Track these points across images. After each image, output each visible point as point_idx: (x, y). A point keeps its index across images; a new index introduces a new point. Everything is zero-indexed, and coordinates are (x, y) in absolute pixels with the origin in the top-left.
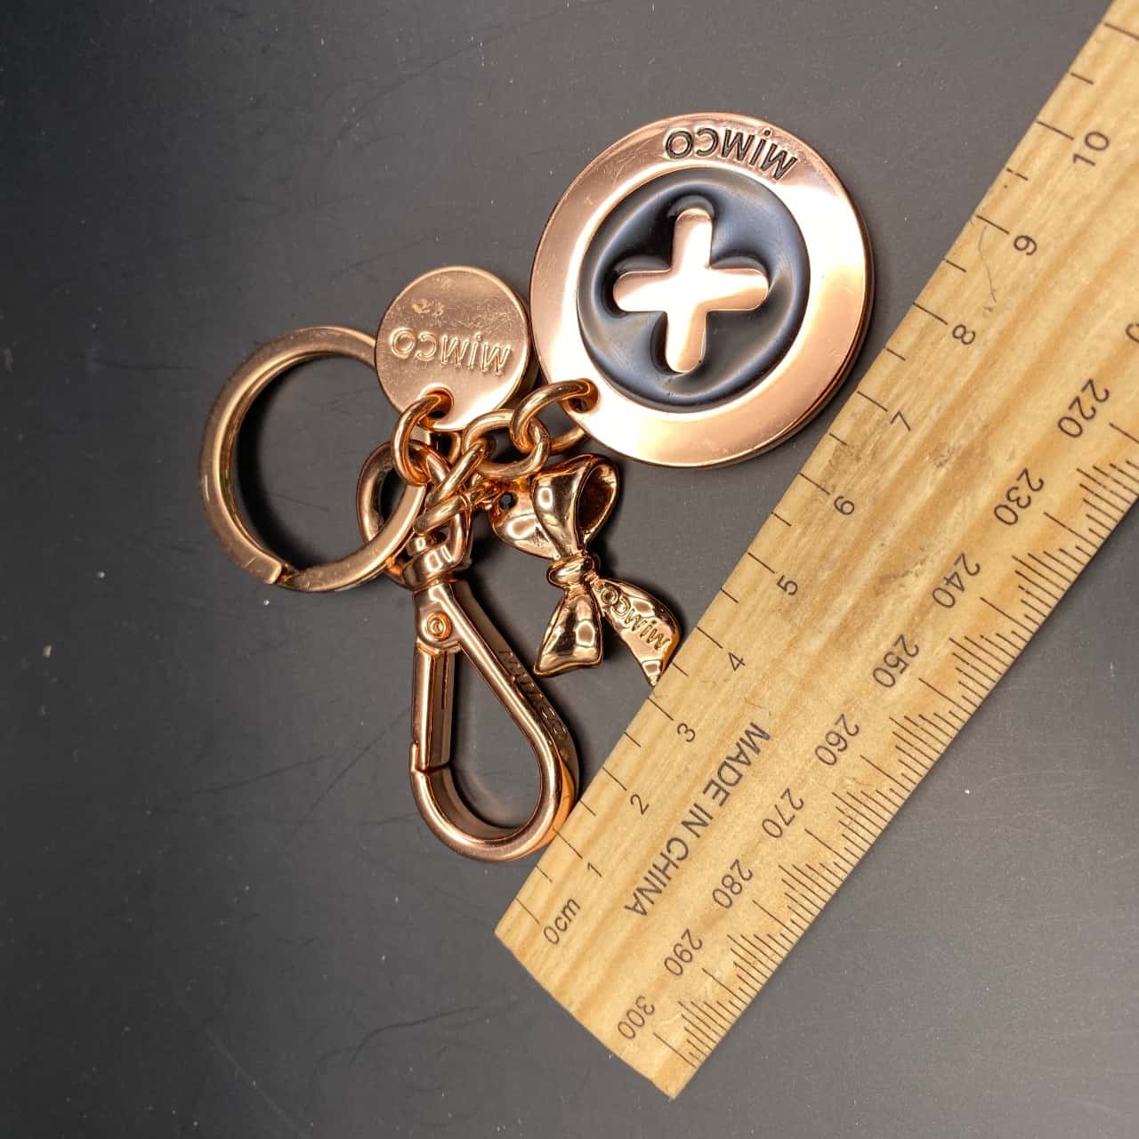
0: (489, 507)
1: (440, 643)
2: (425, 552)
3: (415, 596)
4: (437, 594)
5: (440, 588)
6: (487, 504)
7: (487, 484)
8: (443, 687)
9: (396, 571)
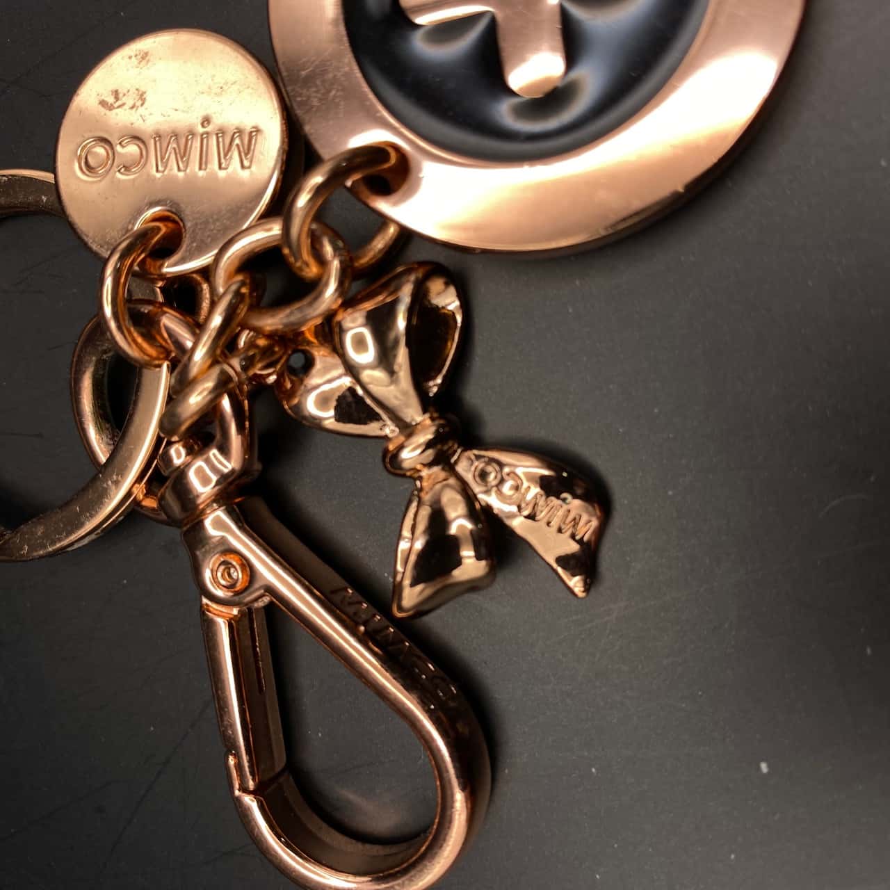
0: (273, 378)
1: (237, 598)
2: (187, 465)
3: (185, 534)
4: (218, 524)
5: (221, 514)
6: (270, 375)
7: (262, 342)
8: (257, 662)
9: (150, 503)
